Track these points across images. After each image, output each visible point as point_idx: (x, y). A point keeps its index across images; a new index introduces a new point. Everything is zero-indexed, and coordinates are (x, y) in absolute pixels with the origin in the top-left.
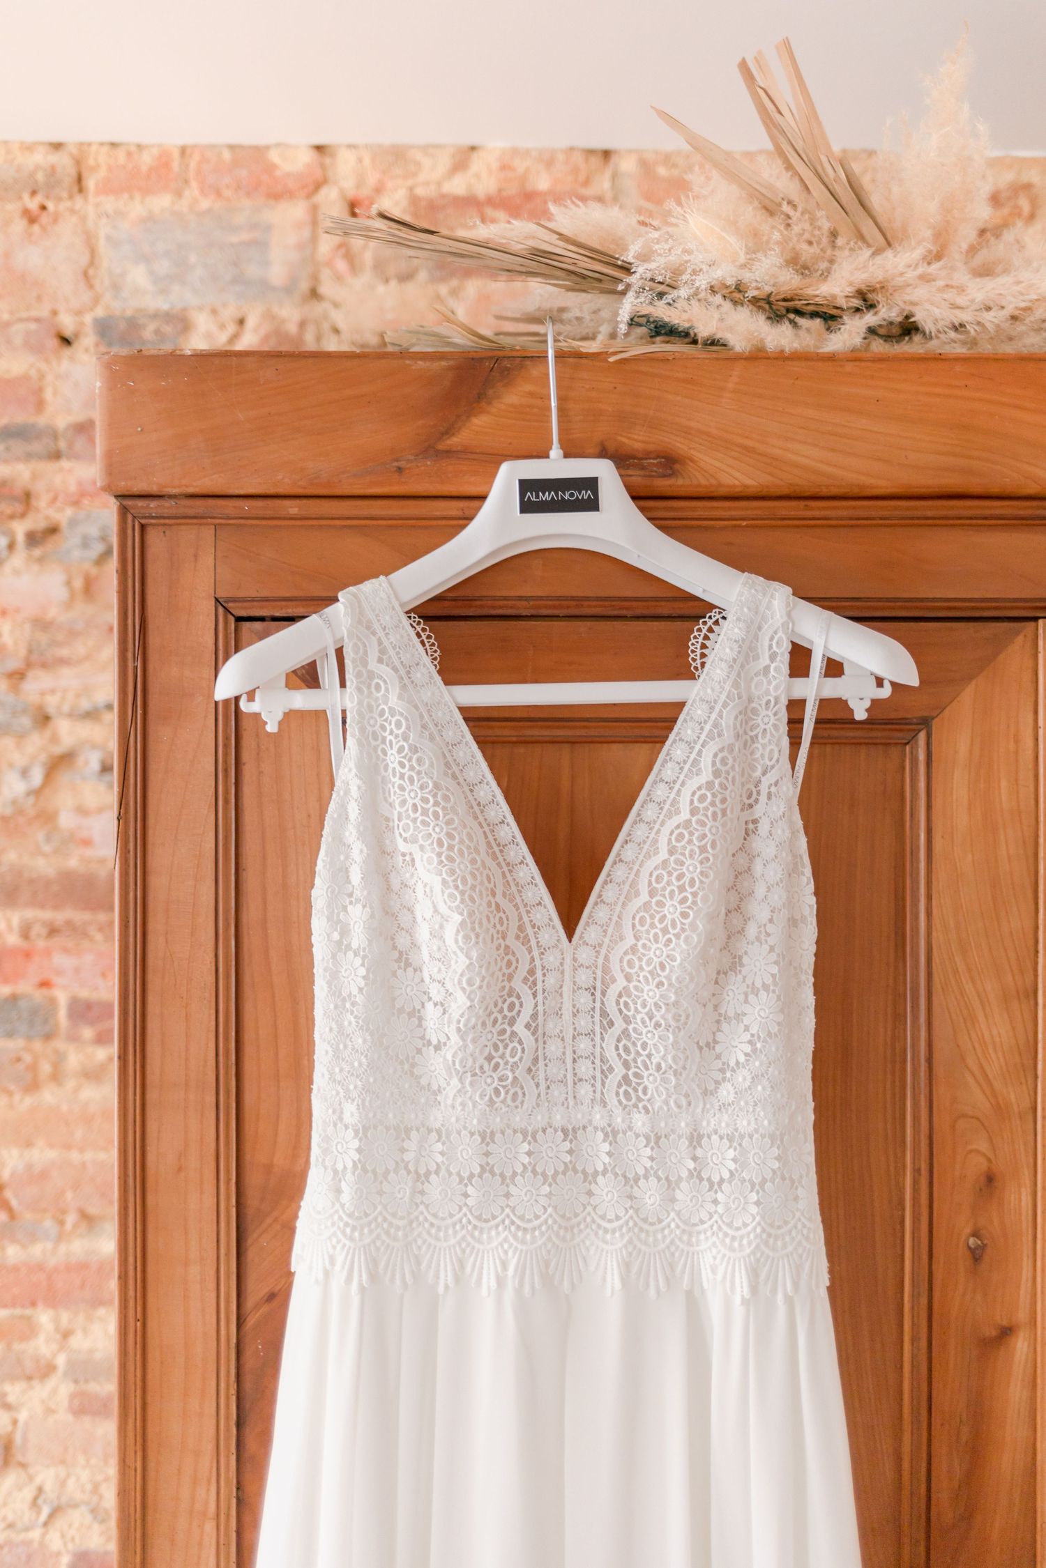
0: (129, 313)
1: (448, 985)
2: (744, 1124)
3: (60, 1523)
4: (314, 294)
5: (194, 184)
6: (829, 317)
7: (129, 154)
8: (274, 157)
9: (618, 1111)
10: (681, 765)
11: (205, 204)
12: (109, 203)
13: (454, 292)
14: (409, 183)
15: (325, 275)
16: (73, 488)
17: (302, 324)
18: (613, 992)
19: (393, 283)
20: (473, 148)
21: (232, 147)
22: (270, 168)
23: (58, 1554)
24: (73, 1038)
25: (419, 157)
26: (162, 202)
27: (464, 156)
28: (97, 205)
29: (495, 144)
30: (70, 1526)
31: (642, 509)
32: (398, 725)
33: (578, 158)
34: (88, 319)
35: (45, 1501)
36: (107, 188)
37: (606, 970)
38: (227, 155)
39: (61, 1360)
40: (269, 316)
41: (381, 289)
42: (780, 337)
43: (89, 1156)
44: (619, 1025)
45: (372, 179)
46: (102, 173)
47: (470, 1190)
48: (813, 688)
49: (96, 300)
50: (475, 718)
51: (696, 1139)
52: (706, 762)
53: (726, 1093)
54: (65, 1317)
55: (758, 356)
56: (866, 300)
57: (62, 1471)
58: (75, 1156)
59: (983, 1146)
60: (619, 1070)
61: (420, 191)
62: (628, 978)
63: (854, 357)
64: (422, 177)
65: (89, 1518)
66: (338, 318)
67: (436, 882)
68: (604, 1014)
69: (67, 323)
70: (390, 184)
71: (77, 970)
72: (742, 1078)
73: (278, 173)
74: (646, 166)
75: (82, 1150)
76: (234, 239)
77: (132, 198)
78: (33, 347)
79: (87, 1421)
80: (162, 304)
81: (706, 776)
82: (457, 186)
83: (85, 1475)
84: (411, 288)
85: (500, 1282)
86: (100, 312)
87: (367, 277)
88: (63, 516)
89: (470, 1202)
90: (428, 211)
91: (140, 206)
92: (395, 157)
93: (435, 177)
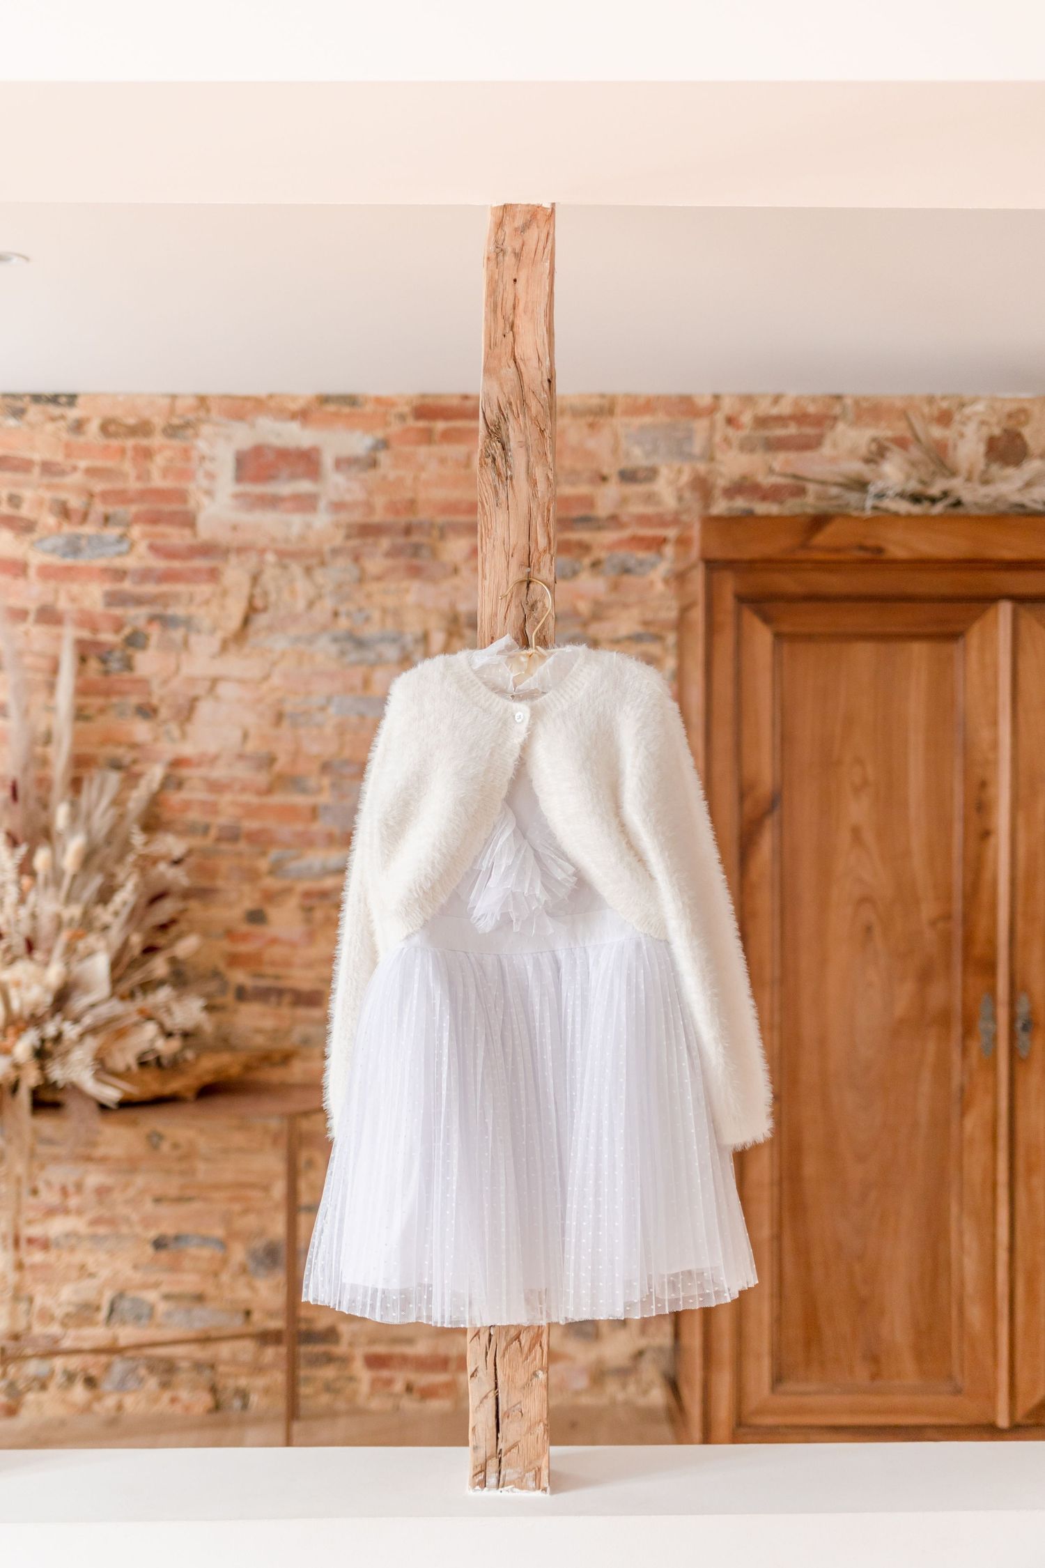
0: (633, 467)
4: (712, 459)
5: (662, 411)
6: (933, 500)
7: (635, 398)
8: (696, 399)
11: (666, 420)
12: (626, 419)
13: (773, 458)
14: (755, 410)
15: (717, 449)
16: (612, 542)
17: (709, 472)
19: (747, 453)
20: (782, 395)
22: (694, 404)
25: (757, 399)
26: (647, 419)
27: (777, 399)
28: (620, 420)
29: (792, 393)
33: (828, 399)
34: (614, 469)
36: (625, 413)
40: (694, 469)
41: (742, 456)
42: (916, 509)
45: (739, 408)
46: (622, 407)
55: (909, 516)
56: (945, 494)
61: (758, 413)
63: (940, 516)
64: (760, 408)
66: (723, 469)
69: (606, 471)
70: (746, 410)
73: (697, 406)
74: (857, 403)
76: (678, 435)
77: (635, 417)
78: (592, 481)
80: (646, 463)
82: (775, 411)
84: (755, 455)
86: (619, 466)
87: (736, 451)
88: (603, 555)
90: (762, 422)
91: (638, 421)
92: (748, 400)
93: (765, 408)
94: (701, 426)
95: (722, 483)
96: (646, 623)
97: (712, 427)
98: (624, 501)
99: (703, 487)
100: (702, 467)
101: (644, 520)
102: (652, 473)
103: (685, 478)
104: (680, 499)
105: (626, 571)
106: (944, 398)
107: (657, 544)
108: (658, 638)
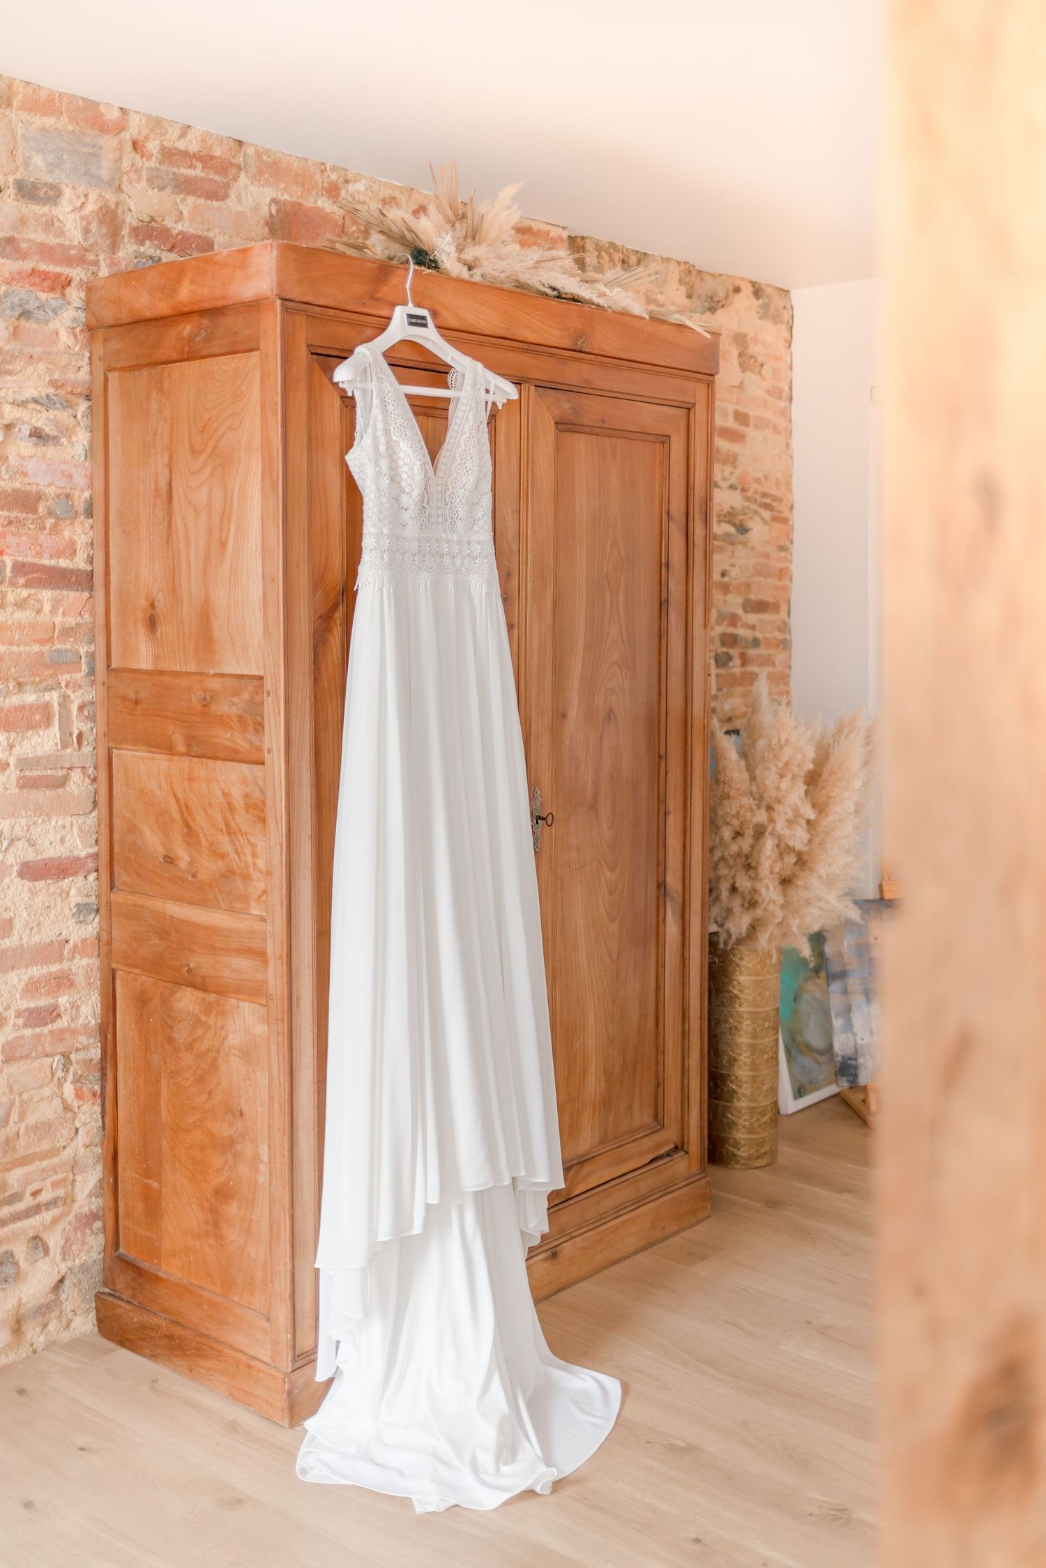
0: (32, 180)
1: (414, 487)
2: (482, 538)
3: (12, 849)
4: (119, 189)
5: (65, 115)
7: (34, 90)
8: (103, 109)
9: (449, 534)
10: (462, 418)
11: (70, 128)
12: (24, 115)
13: (182, 201)
14: (162, 138)
15: (125, 178)
16: (7, 275)
17: (117, 204)
18: (448, 493)
19: (156, 190)
20: (189, 127)
21: (83, 99)
22: (101, 115)
23: (12, 866)
24: (13, 584)
25: (167, 126)
26: (50, 121)
27: (185, 130)
28: (17, 115)
29: (199, 128)
30: (17, 850)
31: (439, 332)
32: (392, 396)
33: (231, 143)
34: (11, 179)
35: (5, 838)
36: (23, 107)
37: (446, 486)
38: (81, 103)
39: (12, 761)
40: (101, 197)
41: (150, 192)
43: (21, 649)
44: (449, 505)
45: (145, 132)
46: (20, 97)
47: (416, 558)
48: (491, 398)
49: (17, 169)
50: (408, 396)
51: (469, 543)
52: (471, 418)
53: (476, 528)
54: (13, 735)
57: (12, 820)
58: (14, 648)
59: (507, 563)
60: (449, 520)
61: (165, 143)
62: (454, 488)
64: (168, 137)
65: (26, 844)
66: (131, 204)
67: (410, 451)
68: (445, 501)
70: (152, 137)
71: (18, 545)
72: (481, 523)
73: (105, 119)
74: (259, 155)
75: (18, 646)
76: (85, 150)
77: (36, 115)
79: (25, 791)
80: (49, 179)
81: (471, 423)
82: (181, 145)
83: (24, 822)
84: (163, 193)
85: (426, 587)
86: (18, 176)
87: (144, 184)
89: (416, 563)
90: (169, 155)
91: (39, 121)
92: (156, 123)
93: (172, 139)
94: (108, 142)
95: (131, 220)
96: (55, 384)
97: (120, 149)
98: (23, 221)
99: (110, 219)
100: (111, 197)
101: (45, 251)
102: (53, 195)
103: (91, 207)
104: (86, 231)
105: (25, 314)
106: (334, 169)
107: (61, 285)
108: (68, 405)
